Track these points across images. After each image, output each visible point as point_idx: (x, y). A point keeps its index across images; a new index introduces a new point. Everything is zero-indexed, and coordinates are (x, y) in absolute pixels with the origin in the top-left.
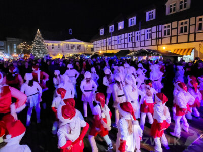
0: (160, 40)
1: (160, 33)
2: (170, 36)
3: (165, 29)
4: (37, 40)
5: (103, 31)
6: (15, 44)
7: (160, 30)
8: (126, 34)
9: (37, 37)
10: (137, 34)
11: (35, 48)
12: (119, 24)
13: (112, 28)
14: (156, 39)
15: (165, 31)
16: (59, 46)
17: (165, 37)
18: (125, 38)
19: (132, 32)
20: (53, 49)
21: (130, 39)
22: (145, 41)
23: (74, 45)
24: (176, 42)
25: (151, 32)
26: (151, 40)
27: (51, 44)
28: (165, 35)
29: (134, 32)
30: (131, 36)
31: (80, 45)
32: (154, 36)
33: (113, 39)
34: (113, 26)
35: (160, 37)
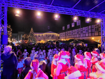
0: (93, 33)
1: (93, 29)
2: (98, 31)
3: (96, 27)
4: (31, 34)
5: (64, 28)
6: (22, 35)
7: (93, 28)
8: (76, 30)
9: (31, 32)
10: (81, 29)
11: (30, 37)
12: (72, 24)
13: (68, 26)
14: (91, 33)
15: (96, 28)
16: (42, 36)
17: (96, 31)
18: (75, 32)
19: (78, 28)
20: (39, 38)
21: (78, 33)
22: (85, 34)
23: (50, 35)
24: (98, 35)
25: (88, 29)
26: (89, 33)
27: (38, 35)
28: (96, 30)
29: (79, 29)
30: (78, 31)
31: (54, 35)
32: (90, 31)
33: (69, 33)
34: (69, 25)
35: (93, 31)
